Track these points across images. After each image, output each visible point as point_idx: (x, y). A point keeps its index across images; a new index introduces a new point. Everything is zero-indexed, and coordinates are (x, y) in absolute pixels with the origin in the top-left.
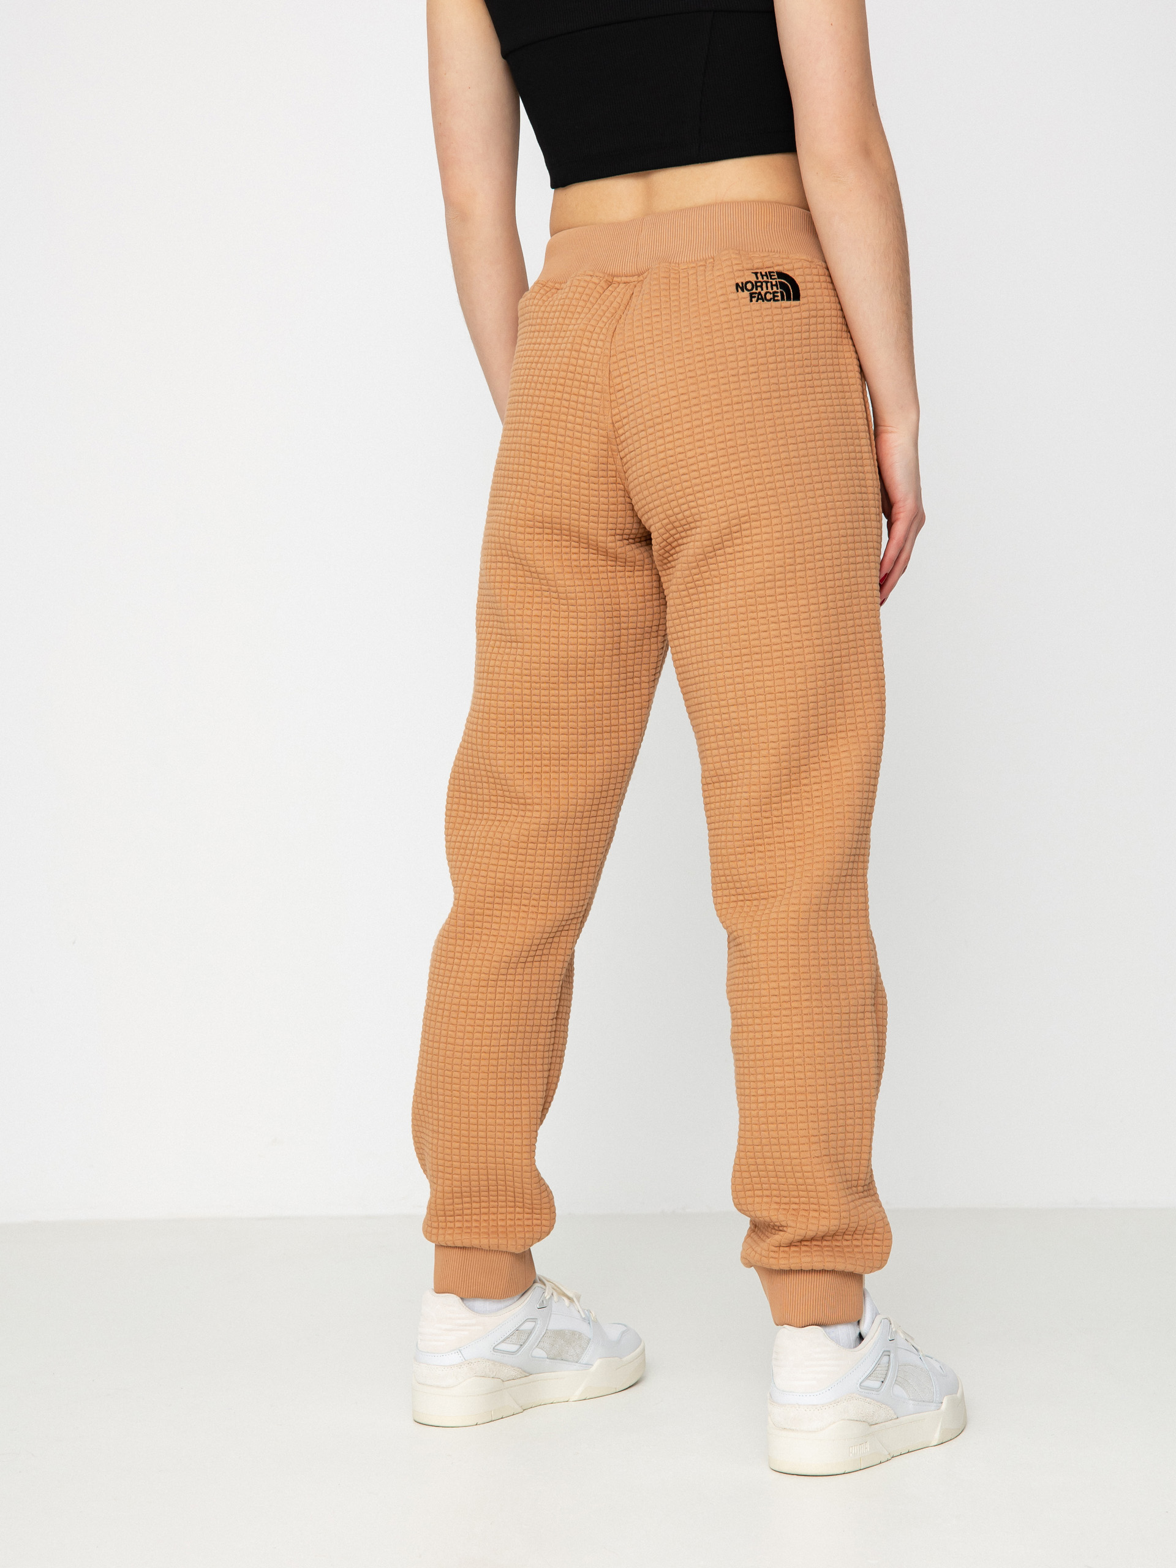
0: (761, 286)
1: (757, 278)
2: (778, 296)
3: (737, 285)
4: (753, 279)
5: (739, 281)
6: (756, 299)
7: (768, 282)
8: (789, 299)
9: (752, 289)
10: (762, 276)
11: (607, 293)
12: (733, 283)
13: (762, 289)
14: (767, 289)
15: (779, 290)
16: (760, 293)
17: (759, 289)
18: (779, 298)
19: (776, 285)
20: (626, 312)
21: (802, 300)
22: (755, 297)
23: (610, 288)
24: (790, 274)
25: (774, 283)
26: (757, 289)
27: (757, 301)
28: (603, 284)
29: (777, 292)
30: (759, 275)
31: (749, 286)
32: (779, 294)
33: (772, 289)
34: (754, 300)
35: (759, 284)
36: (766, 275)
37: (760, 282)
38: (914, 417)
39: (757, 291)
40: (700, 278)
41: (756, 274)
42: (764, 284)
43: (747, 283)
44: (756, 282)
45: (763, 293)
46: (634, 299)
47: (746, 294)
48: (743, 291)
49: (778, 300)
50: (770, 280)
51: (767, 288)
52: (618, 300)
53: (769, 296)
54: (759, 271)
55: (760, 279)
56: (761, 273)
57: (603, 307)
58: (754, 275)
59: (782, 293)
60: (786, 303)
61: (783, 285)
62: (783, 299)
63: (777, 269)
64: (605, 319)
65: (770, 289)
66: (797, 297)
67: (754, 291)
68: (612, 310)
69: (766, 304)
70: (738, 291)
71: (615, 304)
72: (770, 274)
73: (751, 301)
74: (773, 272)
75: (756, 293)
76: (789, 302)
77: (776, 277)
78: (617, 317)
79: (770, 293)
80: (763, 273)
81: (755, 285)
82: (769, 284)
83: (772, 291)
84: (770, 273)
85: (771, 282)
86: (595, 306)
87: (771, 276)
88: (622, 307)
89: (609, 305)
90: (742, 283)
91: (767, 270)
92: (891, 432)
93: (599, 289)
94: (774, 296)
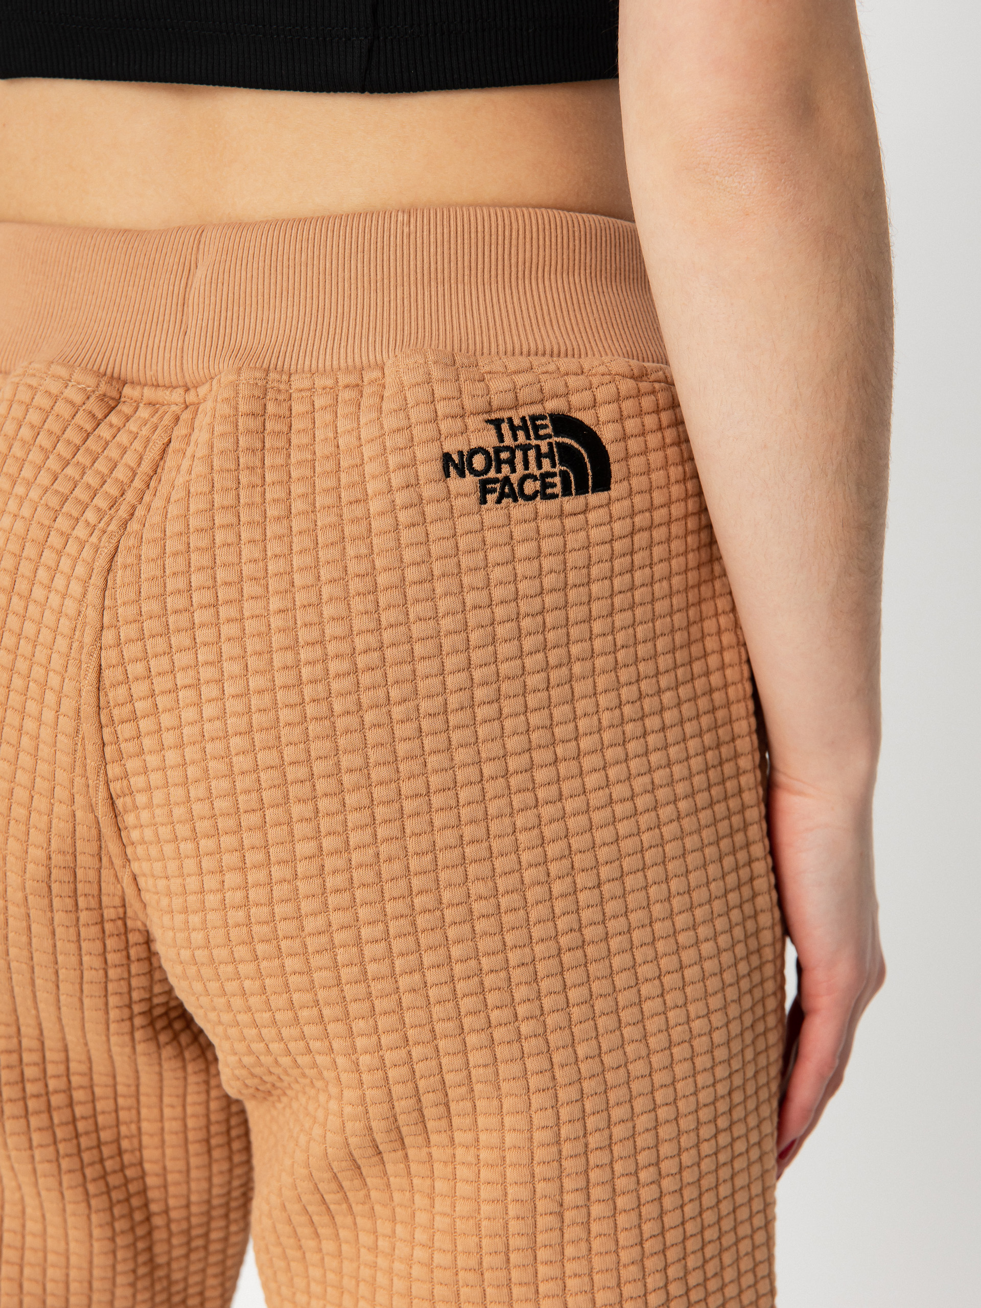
0: (511, 462)
1: (501, 437)
2: (553, 485)
3: (447, 458)
4: (489, 440)
5: (453, 446)
6: (495, 496)
7: (529, 447)
8: (582, 489)
9: (487, 470)
10: (513, 429)
11: (104, 431)
12: (435, 451)
13: (513, 470)
14: (526, 467)
15: (557, 470)
16: (507, 480)
17: (506, 469)
18: (558, 490)
19: (550, 455)
20: (147, 498)
21: (616, 489)
22: (493, 491)
23: (113, 418)
24: (586, 418)
25: (544, 449)
26: (499, 470)
27: (499, 501)
28: (93, 405)
29: (553, 475)
30: (505, 427)
31: (479, 462)
32: (557, 480)
33: (540, 466)
34: (491, 498)
35: (504, 455)
36: (525, 428)
37: (507, 448)
38: (860, 763)
39: (500, 476)
40: (342, 424)
41: (497, 424)
42: (519, 454)
43: (473, 452)
44: (498, 451)
45: (514, 478)
46: (170, 461)
47: (470, 481)
48: (462, 475)
49: (554, 496)
50: (534, 442)
51: (526, 465)
52: (130, 459)
53: (530, 487)
54: (505, 415)
55: (508, 441)
56: (510, 420)
57: (91, 478)
58: (492, 429)
59: (564, 475)
60: (572, 503)
61: (567, 455)
62: (566, 492)
63: (552, 406)
64: (90, 516)
65: (533, 469)
66: (603, 482)
67: (492, 474)
68: (111, 489)
69: (520, 510)
70: (448, 475)
71: (121, 473)
72: (532, 424)
73: (483, 501)
74: (542, 417)
75: (495, 481)
76: (582, 498)
77: (549, 430)
78: (123, 512)
79: (535, 478)
80: (517, 422)
81: (494, 459)
82: (532, 454)
83: (537, 473)
84: (534, 418)
85: (538, 448)
86: (70, 471)
87: (536, 428)
88: (138, 483)
89: (106, 471)
90: (461, 453)
91: (526, 412)
92: (800, 793)
93: (81, 419)
94: (545, 486)
